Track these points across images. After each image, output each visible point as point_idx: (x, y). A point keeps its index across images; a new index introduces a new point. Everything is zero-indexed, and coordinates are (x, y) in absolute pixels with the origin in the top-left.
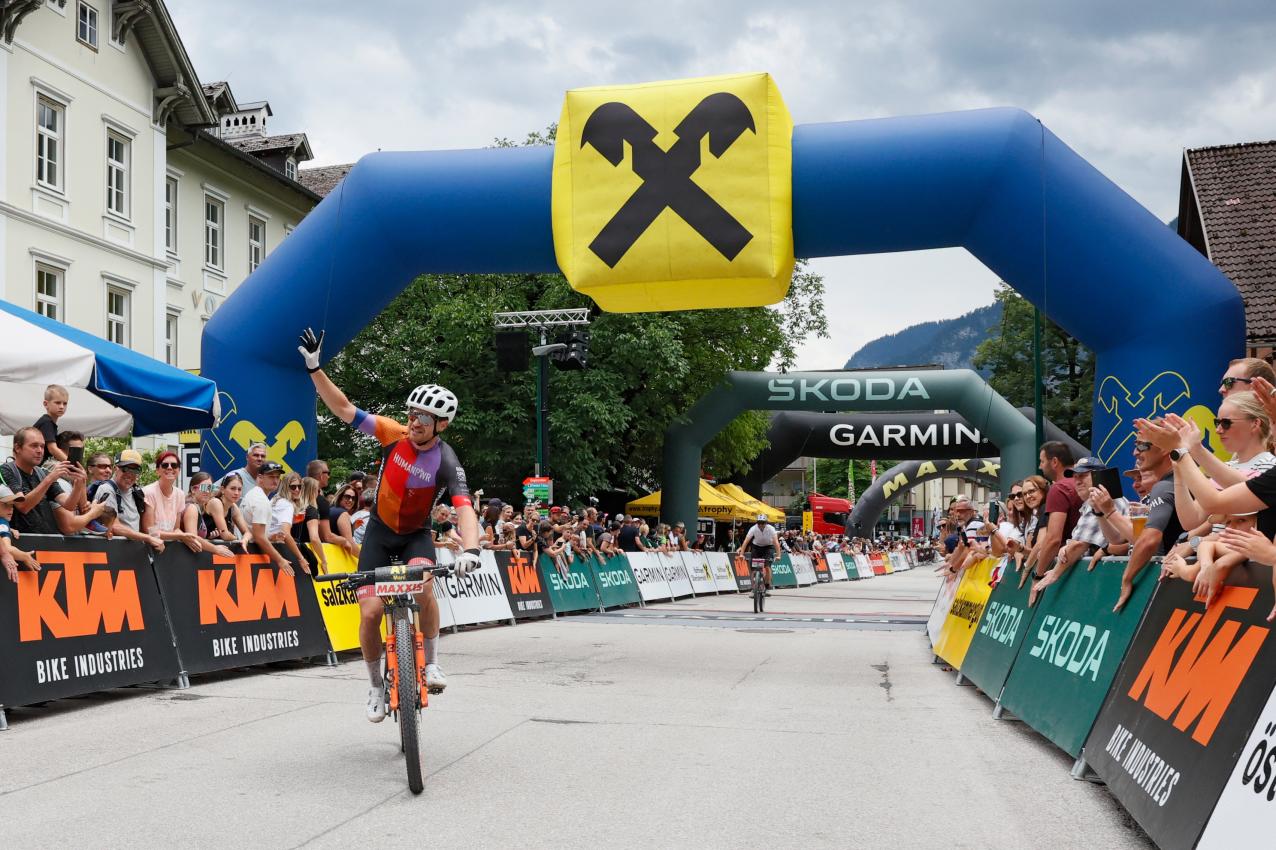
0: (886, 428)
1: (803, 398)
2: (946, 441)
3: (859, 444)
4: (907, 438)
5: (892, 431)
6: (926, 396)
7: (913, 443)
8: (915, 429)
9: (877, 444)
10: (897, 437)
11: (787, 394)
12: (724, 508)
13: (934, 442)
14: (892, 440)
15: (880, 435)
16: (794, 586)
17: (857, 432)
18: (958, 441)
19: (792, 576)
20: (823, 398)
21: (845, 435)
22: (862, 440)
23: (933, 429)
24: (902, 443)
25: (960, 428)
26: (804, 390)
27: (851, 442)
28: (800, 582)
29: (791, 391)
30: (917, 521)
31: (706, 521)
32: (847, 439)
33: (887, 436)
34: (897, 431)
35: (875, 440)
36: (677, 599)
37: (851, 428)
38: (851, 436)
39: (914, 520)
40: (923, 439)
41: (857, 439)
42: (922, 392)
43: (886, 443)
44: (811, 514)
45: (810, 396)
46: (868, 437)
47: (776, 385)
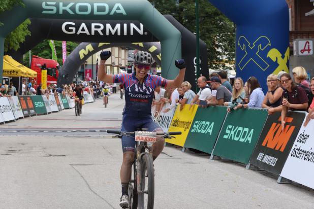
0: (93, 25)
1: (61, 12)
2: (125, 33)
3: (78, 33)
4: (104, 31)
5: (96, 27)
6: (124, 13)
7: (107, 34)
8: (108, 26)
9: (88, 34)
10: (99, 30)
11: (52, 10)
12: (14, 71)
13: (119, 34)
14: (96, 32)
15: (90, 29)
16: (45, 114)
17: (77, 27)
18: (132, 33)
19: (44, 108)
20: (71, 12)
21: (70, 28)
22: (80, 31)
23: (118, 26)
24: (101, 34)
25: (133, 26)
26: (62, 8)
27: (74, 32)
28: (48, 111)
29: (55, 8)
30: (88, 71)
31: (5, 79)
32: (72, 30)
33: (93, 29)
34: (99, 27)
35: (87, 32)
36: (6, 122)
37: (74, 24)
38: (74, 29)
39: (86, 70)
40: (113, 32)
41: (77, 30)
42: (122, 11)
43: (93, 33)
44: (46, 71)
45: (64, 11)
46: (83, 30)
47: (47, 5)
